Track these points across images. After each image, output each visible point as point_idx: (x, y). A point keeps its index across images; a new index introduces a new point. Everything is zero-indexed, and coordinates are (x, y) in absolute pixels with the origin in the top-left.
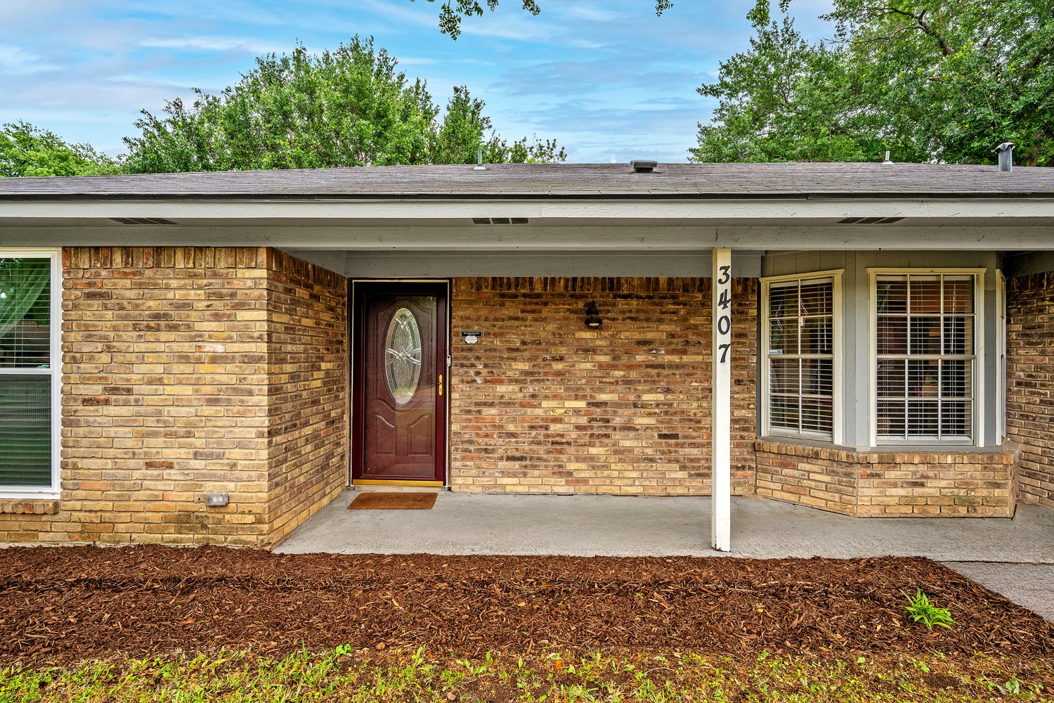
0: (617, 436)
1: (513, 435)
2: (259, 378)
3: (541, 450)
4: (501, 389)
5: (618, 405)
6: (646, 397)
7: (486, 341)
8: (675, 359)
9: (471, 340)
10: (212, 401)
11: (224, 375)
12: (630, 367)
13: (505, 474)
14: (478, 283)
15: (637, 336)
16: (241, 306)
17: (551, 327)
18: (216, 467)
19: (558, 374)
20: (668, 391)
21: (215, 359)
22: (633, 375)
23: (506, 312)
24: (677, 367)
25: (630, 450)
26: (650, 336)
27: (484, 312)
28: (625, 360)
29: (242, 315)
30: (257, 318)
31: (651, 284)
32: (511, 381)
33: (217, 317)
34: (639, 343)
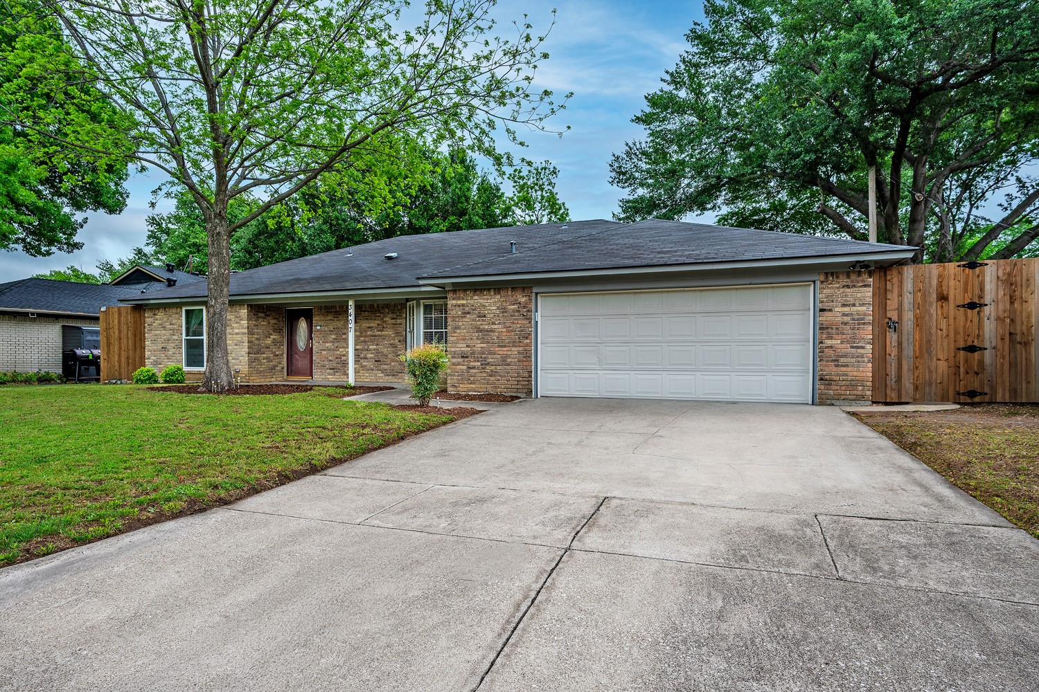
0: (362, 361)
1: (331, 361)
2: (246, 339)
3: (339, 366)
4: (327, 345)
5: (362, 350)
6: (371, 347)
7: (323, 328)
8: (380, 333)
9: (318, 328)
10: (236, 345)
11: (238, 338)
12: (366, 336)
13: (329, 374)
14: (320, 308)
15: (368, 325)
16: (241, 320)
17: (342, 323)
18: (237, 362)
19: (344, 339)
20: (377, 345)
21: (237, 334)
22: (367, 339)
23: (329, 318)
24: (380, 336)
25: (366, 366)
26: (372, 325)
27: (322, 318)
28: (364, 334)
29: (242, 322)
30: (245, 323)
31: (372, 306)
32: (330, 342)
33: (237, 323)
34: (369, 328)
